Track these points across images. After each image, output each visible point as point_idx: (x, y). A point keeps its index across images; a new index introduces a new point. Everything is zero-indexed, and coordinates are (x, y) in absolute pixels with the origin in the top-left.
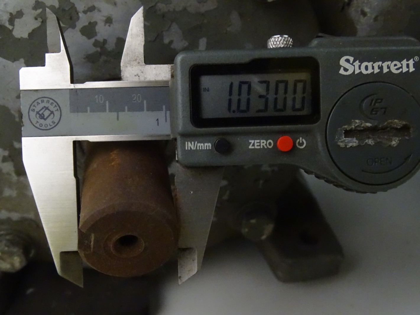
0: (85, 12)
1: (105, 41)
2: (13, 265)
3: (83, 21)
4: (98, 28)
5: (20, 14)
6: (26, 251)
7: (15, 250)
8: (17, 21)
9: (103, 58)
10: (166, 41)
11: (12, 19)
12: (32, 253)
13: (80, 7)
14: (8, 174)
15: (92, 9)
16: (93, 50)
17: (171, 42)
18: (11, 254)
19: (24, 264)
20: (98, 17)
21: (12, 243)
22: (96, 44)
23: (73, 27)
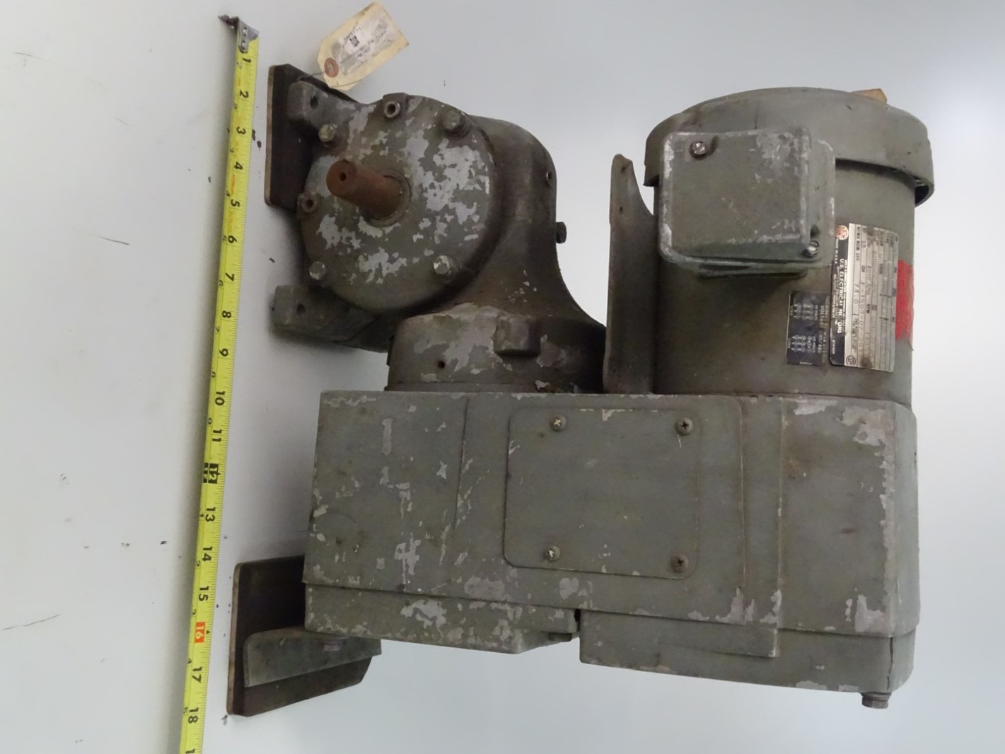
0: (440, 185)
1: (427, 192)
2: (323, 134)
3: (436, 184)
4: (433, 190)
5: (443, 159)
6: (329, 143)
7: (332, 137)
8: (439, 157)
9: (420, 191)
10: (424, 219)
11: (441, 155)
12: (326, 146)
13: (442, 184)
14: (374, 142)
15: (441, 188)
16: (424, 187)
17: (423, 222)
18: (330, 134)
19: (322, 140)
20: (437, 191)
21: (335, 136)
22: (426, 189)
23: (435, 180)
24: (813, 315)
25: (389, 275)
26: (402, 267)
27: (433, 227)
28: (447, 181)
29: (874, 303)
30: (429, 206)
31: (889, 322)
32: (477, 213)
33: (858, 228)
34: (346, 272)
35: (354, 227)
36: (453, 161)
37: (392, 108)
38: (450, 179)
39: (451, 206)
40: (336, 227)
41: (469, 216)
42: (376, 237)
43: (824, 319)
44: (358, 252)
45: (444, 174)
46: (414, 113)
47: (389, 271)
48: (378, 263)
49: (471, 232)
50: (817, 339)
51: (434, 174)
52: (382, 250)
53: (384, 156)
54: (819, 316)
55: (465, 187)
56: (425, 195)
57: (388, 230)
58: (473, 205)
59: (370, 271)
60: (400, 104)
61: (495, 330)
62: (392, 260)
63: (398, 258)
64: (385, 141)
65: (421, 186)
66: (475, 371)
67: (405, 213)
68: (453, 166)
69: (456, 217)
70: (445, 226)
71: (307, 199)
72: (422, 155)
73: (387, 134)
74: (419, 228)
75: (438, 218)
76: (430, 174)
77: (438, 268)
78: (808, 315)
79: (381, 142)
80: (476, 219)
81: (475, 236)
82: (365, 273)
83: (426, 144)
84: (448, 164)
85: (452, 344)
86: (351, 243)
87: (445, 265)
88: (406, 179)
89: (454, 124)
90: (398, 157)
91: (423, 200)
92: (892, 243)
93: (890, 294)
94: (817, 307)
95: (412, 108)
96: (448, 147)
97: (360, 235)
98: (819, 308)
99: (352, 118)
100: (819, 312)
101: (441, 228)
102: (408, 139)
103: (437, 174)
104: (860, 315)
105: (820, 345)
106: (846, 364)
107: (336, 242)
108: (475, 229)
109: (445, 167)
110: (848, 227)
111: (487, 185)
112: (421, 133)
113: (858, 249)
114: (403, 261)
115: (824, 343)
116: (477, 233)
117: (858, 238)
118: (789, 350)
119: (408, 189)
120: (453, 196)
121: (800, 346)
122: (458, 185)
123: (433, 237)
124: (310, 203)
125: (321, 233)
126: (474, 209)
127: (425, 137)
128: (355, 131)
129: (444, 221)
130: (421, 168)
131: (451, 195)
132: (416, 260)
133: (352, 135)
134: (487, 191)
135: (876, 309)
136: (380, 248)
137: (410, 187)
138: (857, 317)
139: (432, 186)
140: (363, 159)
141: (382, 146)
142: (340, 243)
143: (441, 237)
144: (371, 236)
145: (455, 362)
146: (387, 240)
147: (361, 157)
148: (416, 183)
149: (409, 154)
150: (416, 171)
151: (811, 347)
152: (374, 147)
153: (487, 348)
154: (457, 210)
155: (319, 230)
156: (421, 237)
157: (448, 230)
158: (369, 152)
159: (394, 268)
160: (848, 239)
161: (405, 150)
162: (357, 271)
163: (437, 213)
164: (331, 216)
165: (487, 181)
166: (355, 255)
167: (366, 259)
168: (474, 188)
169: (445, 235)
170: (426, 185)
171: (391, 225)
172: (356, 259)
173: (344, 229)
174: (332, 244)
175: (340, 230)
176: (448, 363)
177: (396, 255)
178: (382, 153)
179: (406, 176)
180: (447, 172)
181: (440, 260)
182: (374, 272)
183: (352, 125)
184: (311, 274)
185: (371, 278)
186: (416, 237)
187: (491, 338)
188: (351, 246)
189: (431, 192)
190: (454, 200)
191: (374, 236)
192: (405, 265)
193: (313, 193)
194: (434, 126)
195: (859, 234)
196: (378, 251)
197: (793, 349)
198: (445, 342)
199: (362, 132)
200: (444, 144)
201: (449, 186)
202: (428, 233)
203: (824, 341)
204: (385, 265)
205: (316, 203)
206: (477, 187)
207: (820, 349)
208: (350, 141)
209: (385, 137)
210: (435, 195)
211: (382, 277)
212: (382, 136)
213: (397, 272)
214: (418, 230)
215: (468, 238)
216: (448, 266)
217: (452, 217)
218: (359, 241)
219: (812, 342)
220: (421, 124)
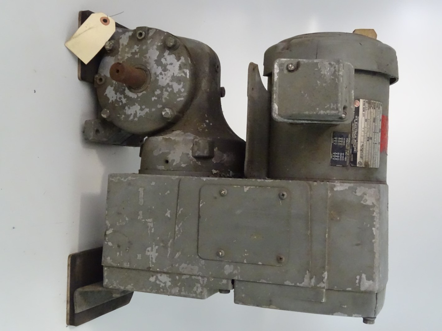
0: (165, 74)
1: (158, 77)
3: (163, 73)
4: (161, 76)
5: (166, 60)
6: (110, 50)
7: (111, 47)
8: (164, 60)
9: (155, 76)
11: (165, 58)
12: (109, 52)
13: (166, 73)
14: (132, 50)
15: (165, 75)
16: (157, 74)
17: (157, 91)
18: (110, 46)
19: (107, 49)
20: (163, 76)
21: (113, 47)
22: (158, 75)
24: (343, 143)
25: (141, 117)
26: (147, 113)
27: (162, 94)
28: (168, 71)
29: (371, 136)
30: (160, 83)
31: (377, 145)
32: (183, 87)
33: (364, 101)
34: (120, 114)
35: (123, 92)
36: (171, 62)
37: (141, 34)
38: (170, 70)
39: (170, 84)
40: (114, 92)
41: (179, 89)
42: (134, 98)
43: (348, 144)
44: (126, 105)
45: (167, 68)
46: (152, 37)
47: (141, 115)
48: (135, 110)
49: (180, 97)
50: (345, 154)
51: (162, 68)
52: (137, 104)
53: (137, 58)
54: (345, 143)
55: (177, 74)
56: (158, 78)
57: (140, 95)
58: (181, 84)
59: (131, 114)
60: (145, 33)
61: (192, 145)
62: (142, 109)
63: (145, 108)
64: (137, 50)
65: (155, 73)
66: (183, 165)
67: (148, 86)
68: (171, 64)
69: (173, 89)
70: (168, 93)
71: (99, 78)
72: (156, 58)
73: (139, 47)
74: (155, 94)
75: (164, 89)
76: (160, 67)
77: (164, 114)
78: (340, 143)
79: (135, 50)
80: (183, 90)
81: (182, 99)
82: (129, 115)
83: (157, 53)
84: (168, 63)
85: (172, 152)
86: (122, 100)
87: (168, 113)
88: (148, 70)
89: (171, 44)
90: (144, 59)
91: (157, 81)
92: (379, 108)
93: (378, 131)
94: (344, 139)
95: (151, 34)
96: (169, 54)
97: (126, 97)
98: (346, 140)
99: (121, 38)
100: (346, 141)
101: (166, 94)
102: (149, 50)
103: (163, 68)
104: (364, 142)
105: (346, 157)
106: (357, 166)
107: (114, 99)
108: (182, 95)
109: (167, 64)
110: (359, 101)
111: (188, 74)
112: (155, 47)
113: (364, 111)
114: (147, 110)
115: (348, 156)
116: (183, 97)
117: (364, 106)
118: (331, 159)
119: (149, 75)
120: (171, 79)
121: (336, 158)
122: (174, 73)
123: (162, 99)
124: (101, 80)
125: (106, 94)
126: (181, 86)
127: (157, 49)
128: (123, 45)
129: (167, 91)
130: (155, 65)
131: (170, 78)
132: (153, 110)
133: (121, 47)
134: (188, 77)
135: (372, 139)
136: (136, 103)
137: (150, 74)
138: (363, 143)
139: (161, 74)
140: (127, 59)
141: (136, 53)
142: (116, 100)
143: (165, 98)
144: (131, 97)
145: (174, 161)
146: (139, 99)
147: (126, 58)
148: (153, 72)
149: (149, 57)
150: (153, 66)
151: (342, 158)
152: (132, 53)
153: (188, 154)
154: (173, 86)
155: (106, 93)
156: (156, 98)
157: (169, 96)
158: (129, 55)
159: (143, 113)
160: (359, 106)
161: (148, 55)
162: (125, 114)
163: (163, 87)
164: (112, 86)
165: (188, 72)
166: (123, 107)
167: (129, 108)
168: (182, 75)
169: (168, 98)
170: (158, 73)
171: (141, 92)
172: (124, 108)
173: (118, 93)
174: (112, 100)
175: (116, 94)
176: (170, 161)
177: (143, 107)
178: (136, 56)
179: (148, 68)
180: (169, 67)
181: (165, 111)
182: (133, 115)
183: (121, 41)
184: (102, 115)
185: (132, 117)
186: (153, 99)
187: (191, 149)
188: (122, 102)
189: (160, 76)
190: (171, 81)
191: (133, 97)
192: (148, 112)
193: (103, 75)
194: (162, 44)
195: (364, 104)
196: (135, 105)
197: (333, 159)
198: (168, 151)
199: (126, 45)
200: (166, 53)
201: (169, 74)
202: (160, 97)
203: (348, 155)
204: (138, 112)
205: (104, 80)
206: (183, 75)
207: (345, 159)
208: (120, 50)
209: (137, 49)
210: (163, 78)
211: (137, 117)
212: (136, 48)
213: (144, 115)
214: (154, 95)
215: (179, 99)
216: (169, 113)
217: (171, 89)
218: (126, 99)
219: (342, 155)
220: (155, 43)
